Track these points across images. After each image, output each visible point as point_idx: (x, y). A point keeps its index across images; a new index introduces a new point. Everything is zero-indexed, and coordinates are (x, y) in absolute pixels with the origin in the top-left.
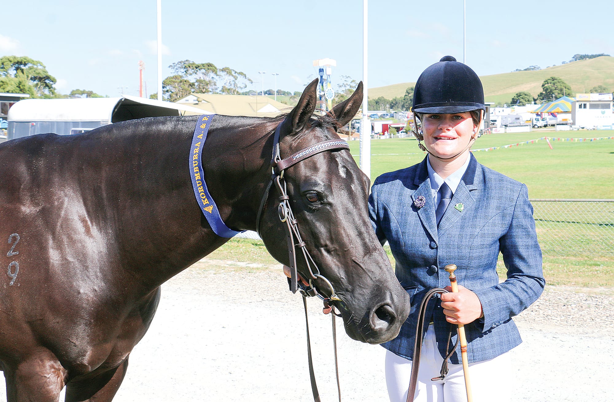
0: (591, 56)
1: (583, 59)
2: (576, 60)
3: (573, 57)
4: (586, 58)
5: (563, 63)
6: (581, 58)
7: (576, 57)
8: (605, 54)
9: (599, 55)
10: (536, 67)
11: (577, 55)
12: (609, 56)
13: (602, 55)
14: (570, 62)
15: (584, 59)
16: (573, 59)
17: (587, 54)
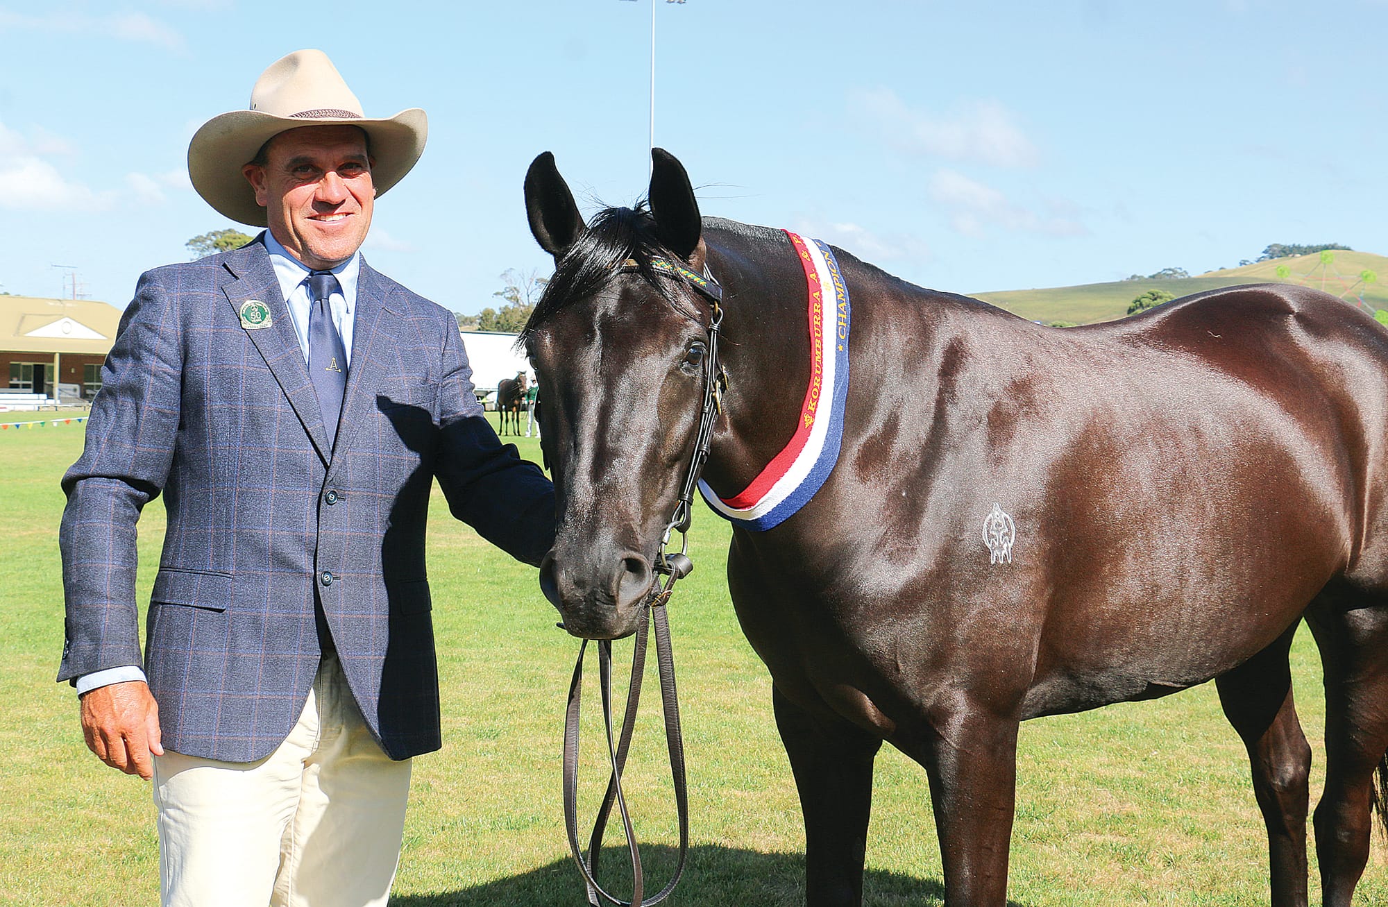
0: (1306, 248)
1: (1287, 255)
2: (1271, 258)
3: (1264, 250)
4: (1294, 253)
5: (1241, 264)
6: (1283, 254)
7: (1271, 252)
8: (1341, 244)
9: (1326, 248)
10: (1179, 271)
11: (1275, 245)
12: (1349, 249)
13: (1333, 247)
14: (1258, 261)
15: (1291, 255)
16: (1265, 255)
17: (1297, 244)
